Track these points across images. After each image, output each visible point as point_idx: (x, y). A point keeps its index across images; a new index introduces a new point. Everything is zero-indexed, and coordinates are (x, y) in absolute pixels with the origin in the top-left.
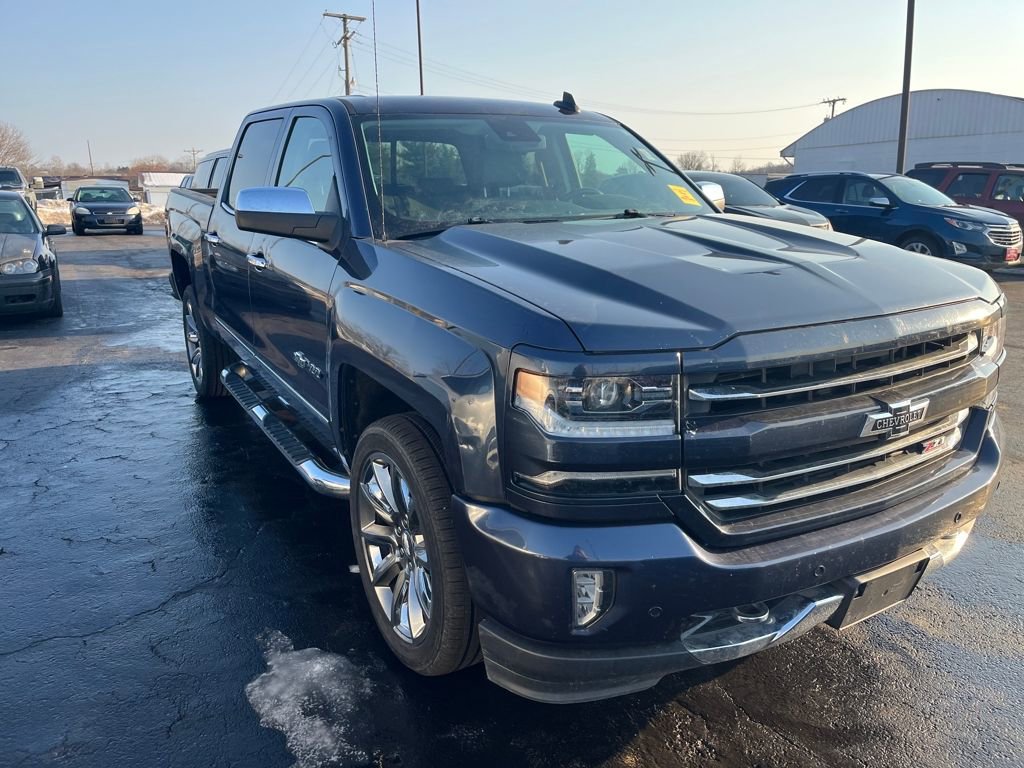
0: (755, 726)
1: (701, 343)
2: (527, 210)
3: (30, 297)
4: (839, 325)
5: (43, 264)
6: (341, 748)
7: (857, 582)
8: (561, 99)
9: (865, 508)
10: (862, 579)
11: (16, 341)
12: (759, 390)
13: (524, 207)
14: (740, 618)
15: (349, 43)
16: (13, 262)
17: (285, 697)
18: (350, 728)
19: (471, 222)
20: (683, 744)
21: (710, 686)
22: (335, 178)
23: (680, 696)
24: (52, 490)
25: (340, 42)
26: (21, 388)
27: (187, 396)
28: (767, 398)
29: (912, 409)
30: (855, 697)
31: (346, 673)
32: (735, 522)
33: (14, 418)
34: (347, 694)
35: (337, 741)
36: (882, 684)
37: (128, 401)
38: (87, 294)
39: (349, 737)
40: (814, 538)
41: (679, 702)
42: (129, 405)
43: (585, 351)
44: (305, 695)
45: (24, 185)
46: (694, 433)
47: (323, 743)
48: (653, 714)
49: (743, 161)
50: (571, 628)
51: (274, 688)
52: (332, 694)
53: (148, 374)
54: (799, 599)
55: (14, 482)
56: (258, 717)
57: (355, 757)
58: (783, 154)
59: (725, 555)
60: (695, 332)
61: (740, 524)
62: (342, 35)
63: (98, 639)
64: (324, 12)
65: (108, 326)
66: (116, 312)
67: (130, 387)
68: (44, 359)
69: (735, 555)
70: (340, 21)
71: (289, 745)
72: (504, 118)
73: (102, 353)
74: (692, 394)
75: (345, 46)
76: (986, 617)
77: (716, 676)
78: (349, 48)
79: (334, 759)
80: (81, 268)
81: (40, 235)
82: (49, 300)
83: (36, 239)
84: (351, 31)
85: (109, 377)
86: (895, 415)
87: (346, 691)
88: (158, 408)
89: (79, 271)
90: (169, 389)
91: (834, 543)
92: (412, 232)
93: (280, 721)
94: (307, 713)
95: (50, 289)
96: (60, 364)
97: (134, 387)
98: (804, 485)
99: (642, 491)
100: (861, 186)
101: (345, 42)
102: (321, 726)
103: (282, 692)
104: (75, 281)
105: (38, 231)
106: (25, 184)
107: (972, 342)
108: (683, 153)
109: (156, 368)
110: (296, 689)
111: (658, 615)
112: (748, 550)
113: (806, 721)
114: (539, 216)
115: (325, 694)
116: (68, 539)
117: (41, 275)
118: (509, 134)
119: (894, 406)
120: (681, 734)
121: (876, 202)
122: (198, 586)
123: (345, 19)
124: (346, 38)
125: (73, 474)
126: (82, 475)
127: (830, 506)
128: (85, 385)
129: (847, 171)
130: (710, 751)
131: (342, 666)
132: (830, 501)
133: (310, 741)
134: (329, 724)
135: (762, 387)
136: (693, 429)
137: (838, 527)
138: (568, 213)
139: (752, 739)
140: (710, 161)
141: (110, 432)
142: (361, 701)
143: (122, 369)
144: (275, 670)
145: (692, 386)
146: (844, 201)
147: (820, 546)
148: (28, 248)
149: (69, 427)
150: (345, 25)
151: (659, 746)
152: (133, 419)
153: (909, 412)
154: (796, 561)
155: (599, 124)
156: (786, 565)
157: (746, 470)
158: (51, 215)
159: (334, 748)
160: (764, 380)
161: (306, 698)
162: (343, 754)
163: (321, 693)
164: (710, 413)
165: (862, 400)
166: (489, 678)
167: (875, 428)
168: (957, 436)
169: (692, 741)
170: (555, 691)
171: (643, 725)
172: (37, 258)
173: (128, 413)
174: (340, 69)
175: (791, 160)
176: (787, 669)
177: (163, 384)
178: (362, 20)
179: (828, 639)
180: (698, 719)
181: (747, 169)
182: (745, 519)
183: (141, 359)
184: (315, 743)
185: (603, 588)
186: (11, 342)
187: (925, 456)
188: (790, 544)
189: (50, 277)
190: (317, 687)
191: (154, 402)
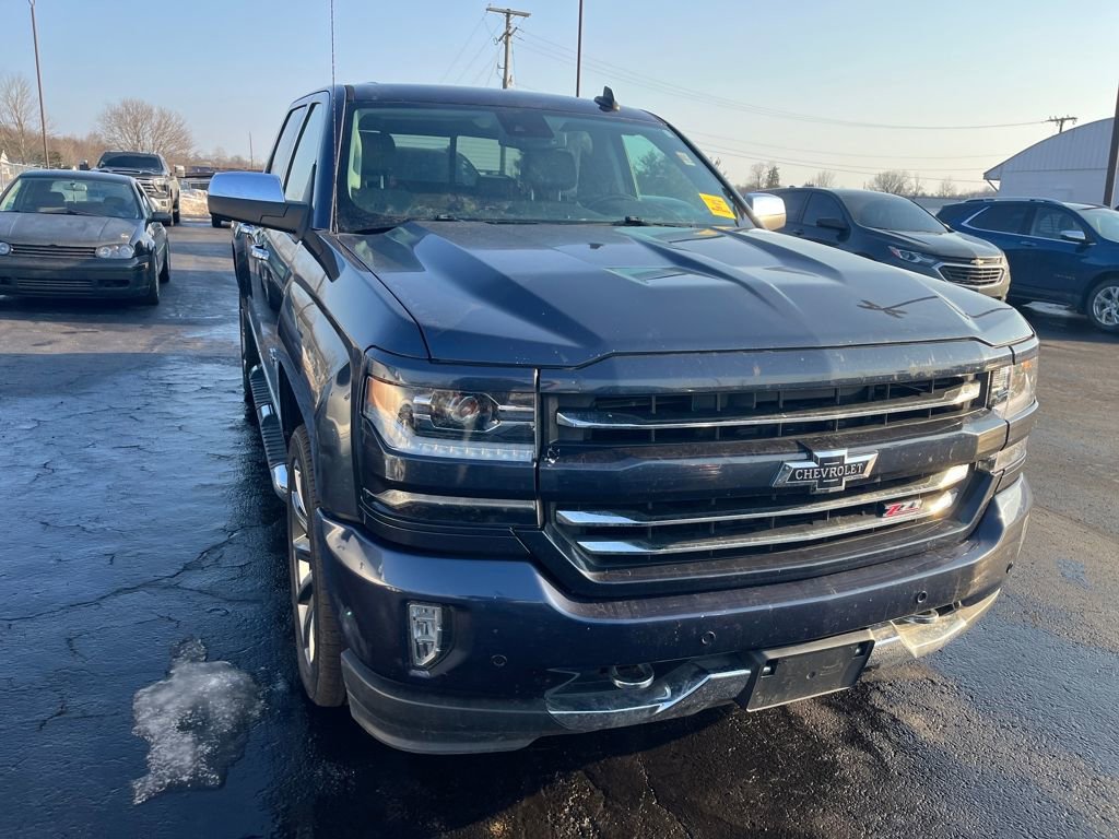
0: (658, 811)
1: (565, 361)
2: (510, 210)
3: (125, 282)
4: (752, 354)
5: (140, 250)
6: (198, 769)
7: (764, 657)
8: (602, 95)
9: (783, 572)
10: (771, 655)
11: (100, 325)
12: (643, 420)
13: (507, 207)
14: (617, 683)
15: (510, 39)
16: (110, 246)
17: (169, 707)
18: (216, 750)
19: (438, 219)
20: (567, 819)
21: (628, 759)
22: (315, 166)
23: (590, 767)
24: (56, 474)
25: (501, 39)
26: (81, 372)
27: (234, 392)
28: (657, 430)
29: (847, 461)
30: (793, 795)
31: (244, 692)
32: (609, 569)
33: (58, 399)
34: (233, 714)
35: (194, 762)
36: (833, 785)
37: (175, 392)
38: (193, 285)
39: (211, 759)
40: (708, 599)
41: (586, 772)
42: (174, 396)
43: (430, 360)
44: (190, 708)
45: (165, 173)
46: (553, 462)
47: (182, 760)
48: (552, 781)
49: (952, 183)
50: (409, 668)
51: (161, 697)
52: (217, 711)
53: (207, 368)
54: (695, 669)
55: (25, 462)
56: (133, 722)
57: (207, 779)
58: (987, 176)
59: (589, 605)
60: (559, 347)
61: (613, 573)
62: (504, 30)
63: (23, 625)
64: (487, 7)
65: (195, 317)
66: (211, 304)
67: (184, 379)
68: (118, 344)
69: (600, 607)
70: (504, 16)
71: (149, 756)
72: (517, 111)
73: (177, 343)
74: (560, 418)
75: (506, 43)
76: (1003, 727)
77: (639, 751)
78: (510, 44)
79: (185, 778)
80: (201, 259)
81: (144, 222)
82: (144, 287)
83: (137, 225)
84: (513, 26)
85: (170, 367)
86: (822, 466)
87: (233, 710)
88: (200, 402)
89: (198, 262)
90: (222, 384)
91: (731, 607)
92: (374, 226)
93: (152, 732)
94: (183, 727)
95: (145, 277)
96: (131, 351)
97: (189, 379)
98: (706, 537)
99: (492, 521)
100: (1058, 217)
101: (507, 38)
102: (188, 743)
103: (168, 702)
104: (188, 271)
105: (142, 217)
106: (167, 172)
107: (970, 392)
108: (882, 172)
109: (218, 362)
110: (185, 701)
111: (502, 664)
112: (620, 603)
113: (720, 814)
114: (522, 217)
115: (211, 710)
116: (46, 523)
117: (137, 261)
118: (518, 129)
119: (820, 455)
120: (571, 808)
121: (1070, 236)
122: (145, 585)
123: (508, 14)
124: (507, 34)
125: (84, 460)
126: (92, 462)
127: (738, 566)
128: (143, 373)
129: (1040, 197)
130: (594, 831)
131: (242, 683)
132: (742, 560)
133: (170, 756)
134: (198, 742)
135: (650, 418)
136: (553, 458)
137: (745, 590)
138: (566, 217)
139: (648, 824)
140: (913, 181)
141: (141, 421)
142: (242, 724)
143: (187, 361)
144: (174, 680)
145: (561, 410)
146: (1033, 232)
147: (712, 609)
148: (126, 233)
149: (106, 413)
150: (508, 21)
151: (538, 817)
152: (170, 410)
153: (843, 464)
154: (676, 622)
155: (640, 124)
156: (661, 626)
157: (629, 512)
158: (198, 205)
159: (190, 768)
160: (654, 411)
161: (189, 712)
162: (195, 775)
163: (208, 709)
164: (585, 441)
165: (787, 445)
166: (353, 715)
167: (793, 478)
168: (946, 501)
169: (579, 817)
170: (408, 737)
171: (533, 791)
172: (134, 244)
173: (168, 404)
174: (499, 67)
175: (997, 184)
176: (727, 753)
177: (217, 378)
178: (526, 15)
179: (791, 725)
180: (599, 794)
181: (958, 193)
182: (622, 568)
183: (209, 352)
184: (174, 759)
185: (442, 626)
186: (95, 325)
187: (885, 521)
188: (674, 602)
189: (147, 265)
190: (205, 702)
191: (198, 396)
